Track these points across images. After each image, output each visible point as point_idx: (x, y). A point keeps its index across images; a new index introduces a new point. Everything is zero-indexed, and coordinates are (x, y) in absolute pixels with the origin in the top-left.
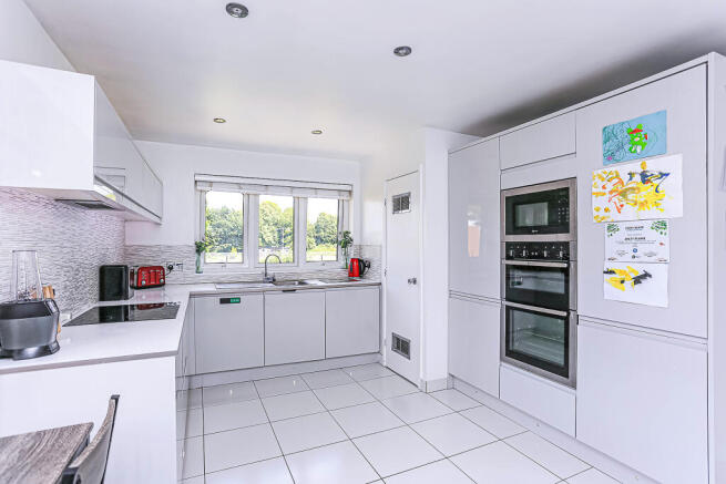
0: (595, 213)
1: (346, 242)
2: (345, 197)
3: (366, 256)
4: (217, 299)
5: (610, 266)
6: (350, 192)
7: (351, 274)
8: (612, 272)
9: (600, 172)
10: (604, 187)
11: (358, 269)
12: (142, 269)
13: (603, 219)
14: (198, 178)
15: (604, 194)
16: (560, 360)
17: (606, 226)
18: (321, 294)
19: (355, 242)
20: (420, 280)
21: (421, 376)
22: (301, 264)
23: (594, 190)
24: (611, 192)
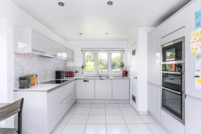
0: (192, 51)
1: (122, 66)
2: (122, 52)
3: (128, 70)
4: (83, 80)
5: (197, 74)
6: (124, 50)
7: (123, 75)
8: (198, 77)
9: (194, 32)
10: (195, 39)
11: (126, 74)
12: (68, 72)
13: (195, 53)
14: (82, 49)
15: (195, 42)
16: (179, 111)
17: (196, 56)
18: (111, 81)
19: (125, 66)
20: (137, 78)
21: (138, 109)
22: (110, 72)
23: (191, 41)
24: (198, 41)
